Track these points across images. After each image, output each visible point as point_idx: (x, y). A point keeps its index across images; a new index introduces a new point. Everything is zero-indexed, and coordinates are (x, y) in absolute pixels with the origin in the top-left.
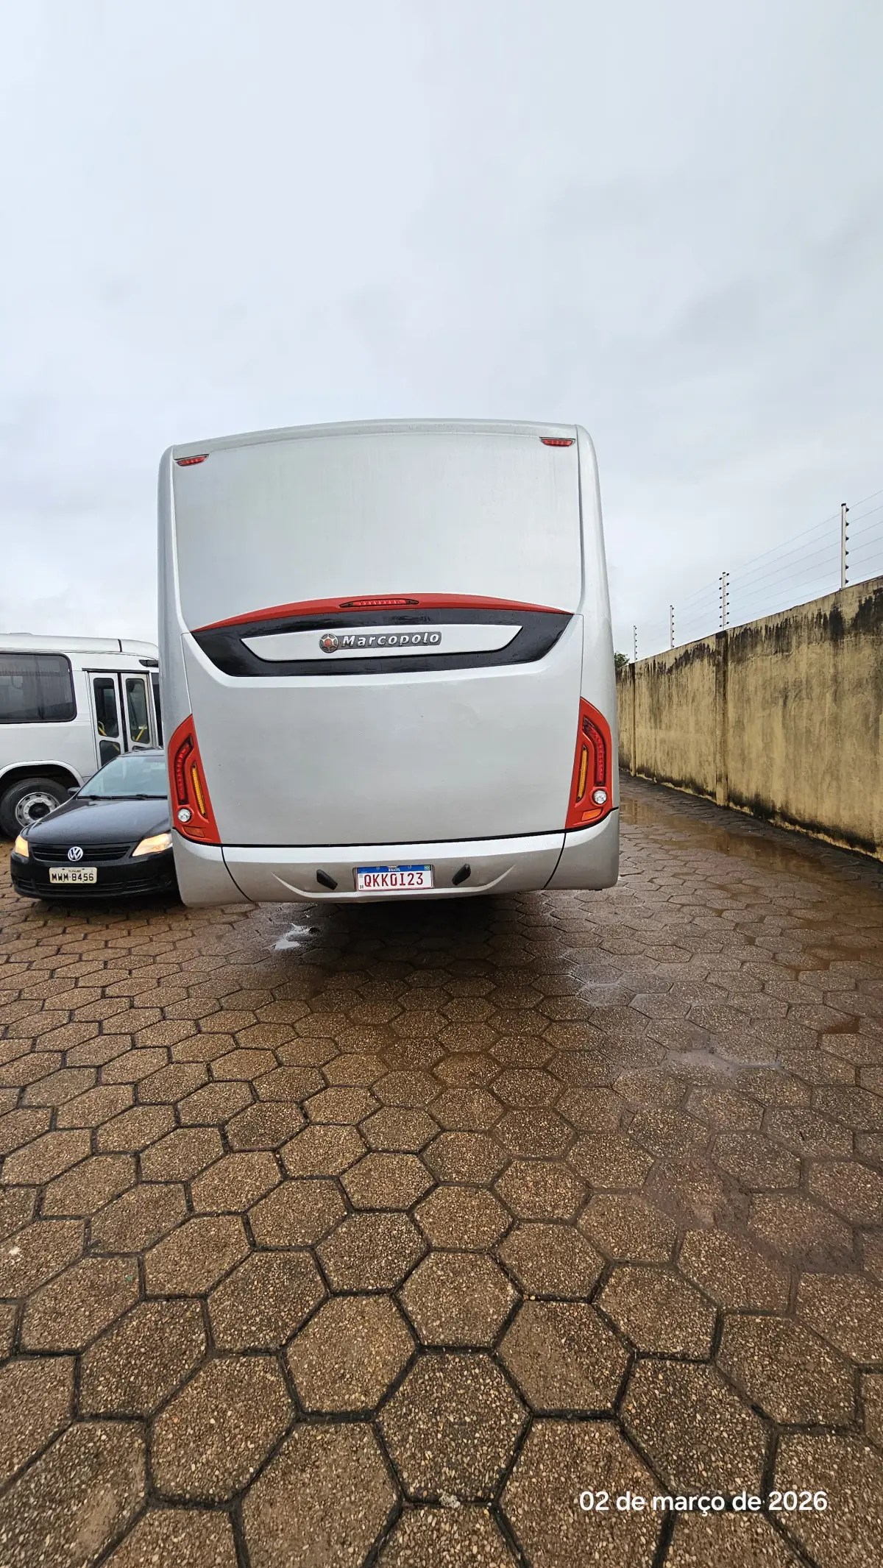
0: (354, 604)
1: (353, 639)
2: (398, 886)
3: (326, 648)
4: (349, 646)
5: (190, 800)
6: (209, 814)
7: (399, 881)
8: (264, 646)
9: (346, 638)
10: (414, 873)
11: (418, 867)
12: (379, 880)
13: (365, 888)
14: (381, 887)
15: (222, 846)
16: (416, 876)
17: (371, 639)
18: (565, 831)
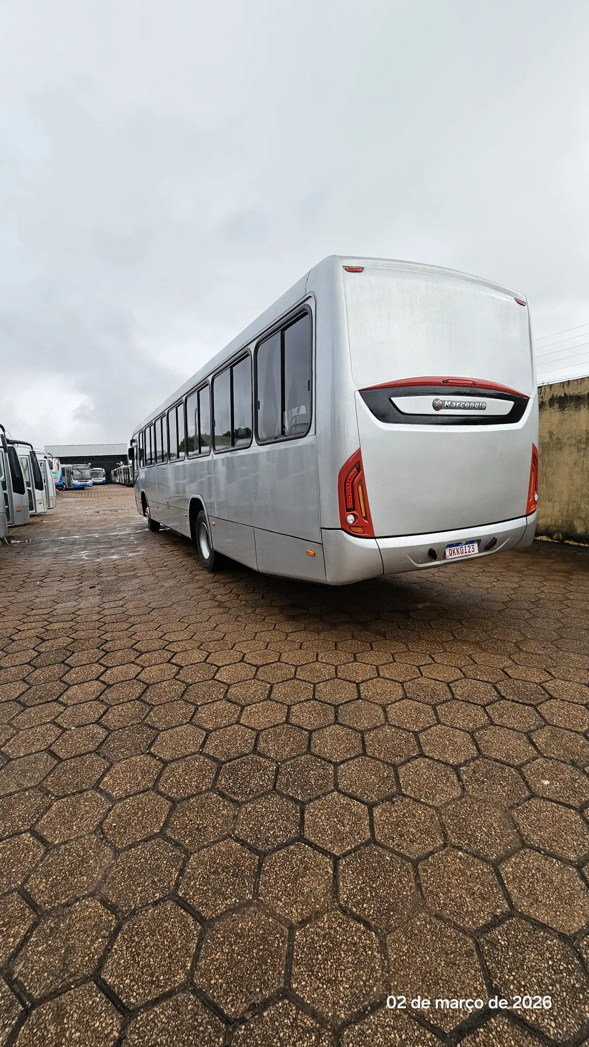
0: (450, 381)
1: (449, 403)
2: (464, 554)
3: (436, 408)
4: (447, 407)
5: (357, 509)
6: (368, 517)
7: (464, 552)
8: (405, 404)
9: (446, 402)
10: (470, 545)
11: (470, 542)
12: (456, 551)
13: (450, 557)
14: (457, 556)
15: (375, 538)
16: (472, 547)
17: (458, 404)
18: (526, 516)
